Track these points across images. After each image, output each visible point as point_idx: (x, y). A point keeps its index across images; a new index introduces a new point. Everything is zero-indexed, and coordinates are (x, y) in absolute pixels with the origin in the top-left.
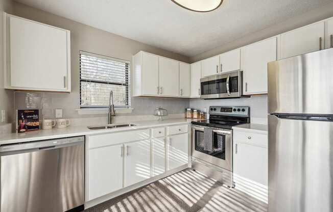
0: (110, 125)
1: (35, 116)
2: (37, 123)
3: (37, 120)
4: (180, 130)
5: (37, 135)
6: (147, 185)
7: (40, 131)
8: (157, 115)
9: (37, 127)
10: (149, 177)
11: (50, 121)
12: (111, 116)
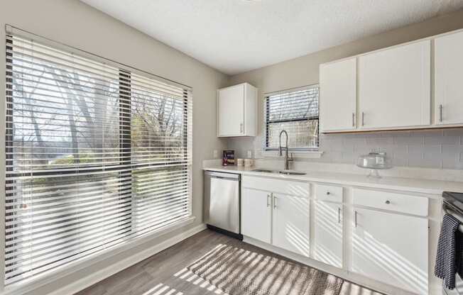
0: (286, 171)
1: (232, 156)
2: (233, 161)
3: (233, 159)
4: (388, 202)
5: (233, 169)
6: (306, 266)
7: (235, 167)
8: (361, 166)
9: (233, 163)
10: (308, 256)
11: (241, 160)
12: (288, 161)
